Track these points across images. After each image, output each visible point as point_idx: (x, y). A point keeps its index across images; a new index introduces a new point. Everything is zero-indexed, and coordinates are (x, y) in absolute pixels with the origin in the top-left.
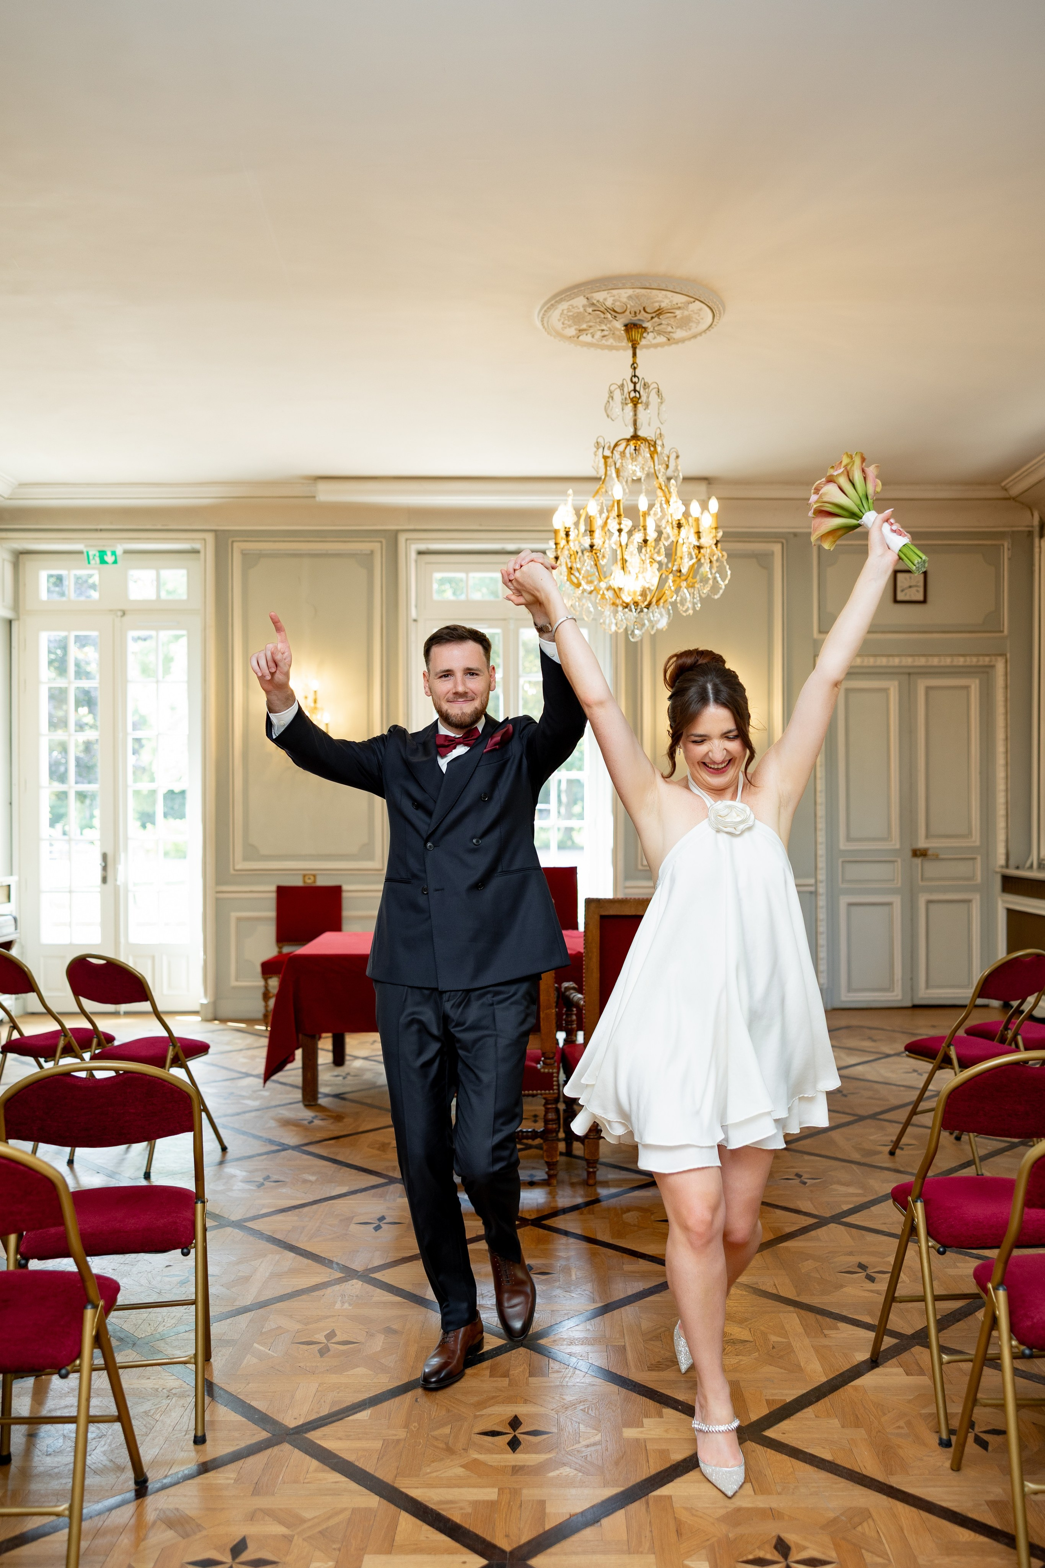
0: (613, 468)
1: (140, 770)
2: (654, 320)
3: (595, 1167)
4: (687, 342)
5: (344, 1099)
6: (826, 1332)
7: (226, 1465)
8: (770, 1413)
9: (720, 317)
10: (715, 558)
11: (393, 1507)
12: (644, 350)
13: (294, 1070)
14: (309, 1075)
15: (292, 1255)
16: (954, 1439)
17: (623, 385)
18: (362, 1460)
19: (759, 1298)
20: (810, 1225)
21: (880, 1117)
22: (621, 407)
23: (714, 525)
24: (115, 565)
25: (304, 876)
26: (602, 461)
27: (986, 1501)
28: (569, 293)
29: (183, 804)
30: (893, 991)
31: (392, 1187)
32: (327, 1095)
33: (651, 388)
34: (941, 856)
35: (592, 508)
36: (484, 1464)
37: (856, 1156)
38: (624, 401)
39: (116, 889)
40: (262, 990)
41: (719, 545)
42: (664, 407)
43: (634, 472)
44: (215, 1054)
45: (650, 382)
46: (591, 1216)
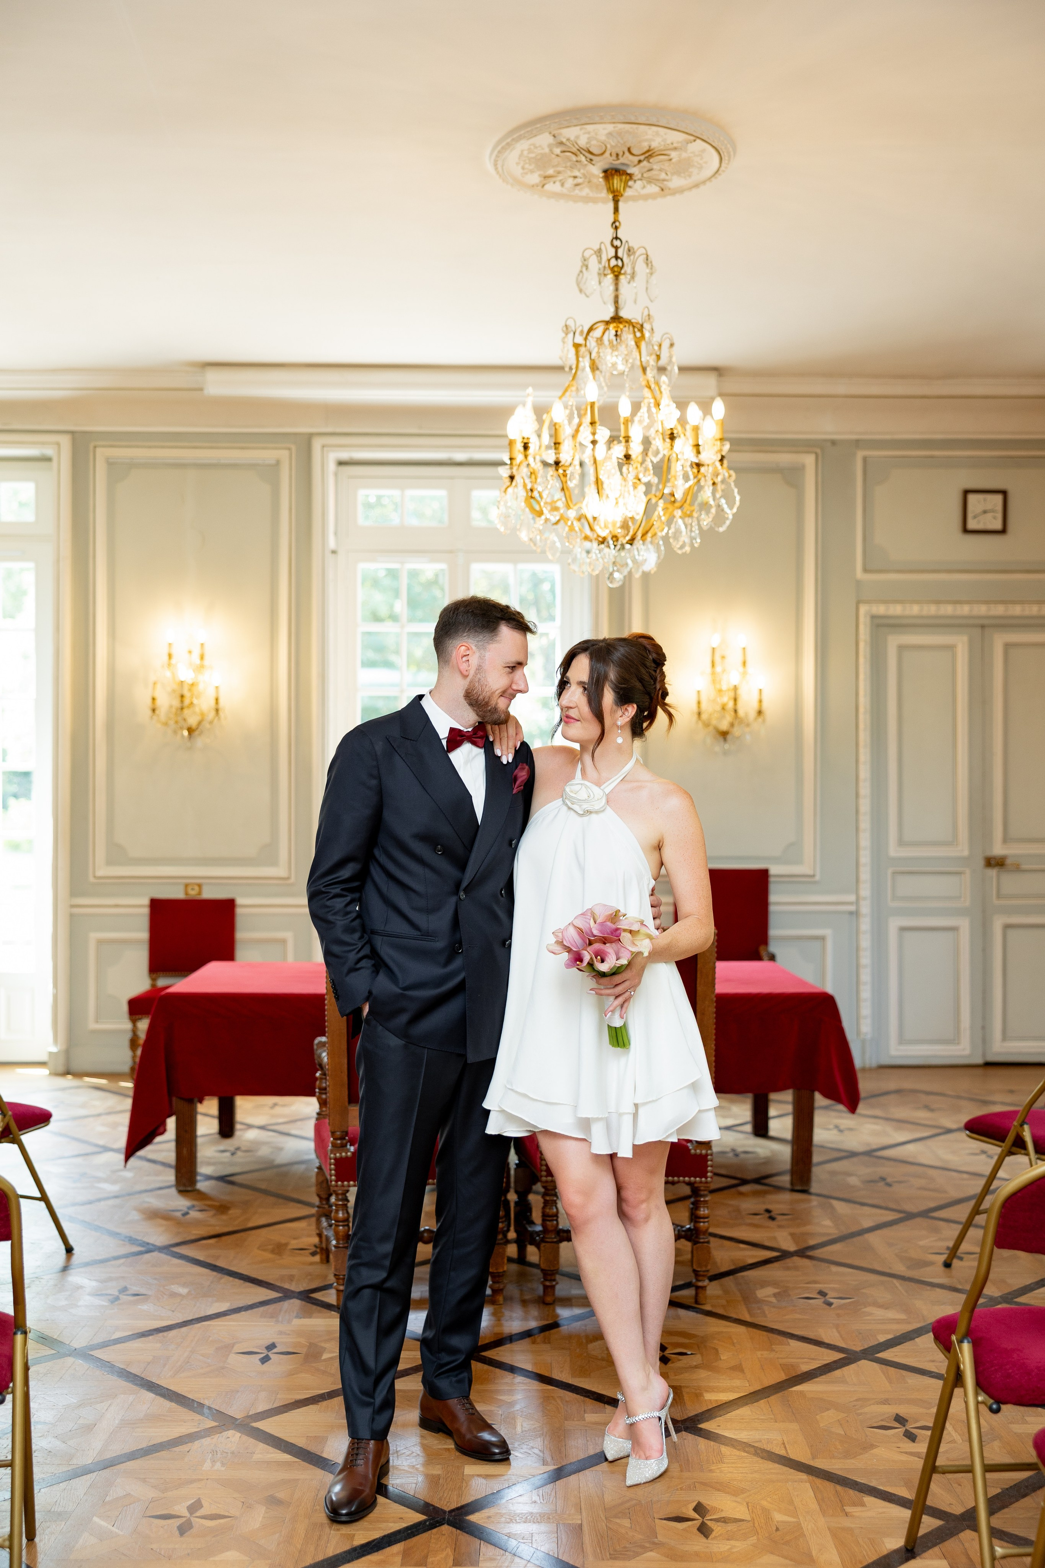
0: (587, 359)
2: (642, 164)
3: (554, 1280)
4: (686, 193)
5: (232, 1183)
6: (848, 1509)
9: (729, 160)
10: (720, 478)
12: (630, 203)
13: (165, 1146)
14: (185, 1151)
15: (150, 1396)
17: (600, 250)
19: (761, 1461)
20: (835, 1362)
21: (936, 1214)
22: (596, 278)
23: (719, 436)
25: (186, 886)
26: (572, 350)
28: (529, 129)
29: (28, 789)
30: (958, 1043)
31: (286, 1304)
32: (209, 1178)
33: (637, 254)
34: (1024, 867)
35: (558, 413)
37: (900, 1268)
38: (601, 271)
40: (129, 1035)
41: (725, 462)
42: (654, 279)
43: (614, 365)
44: (60, 1122)
45: (636, 248)
46: (547, 1347)
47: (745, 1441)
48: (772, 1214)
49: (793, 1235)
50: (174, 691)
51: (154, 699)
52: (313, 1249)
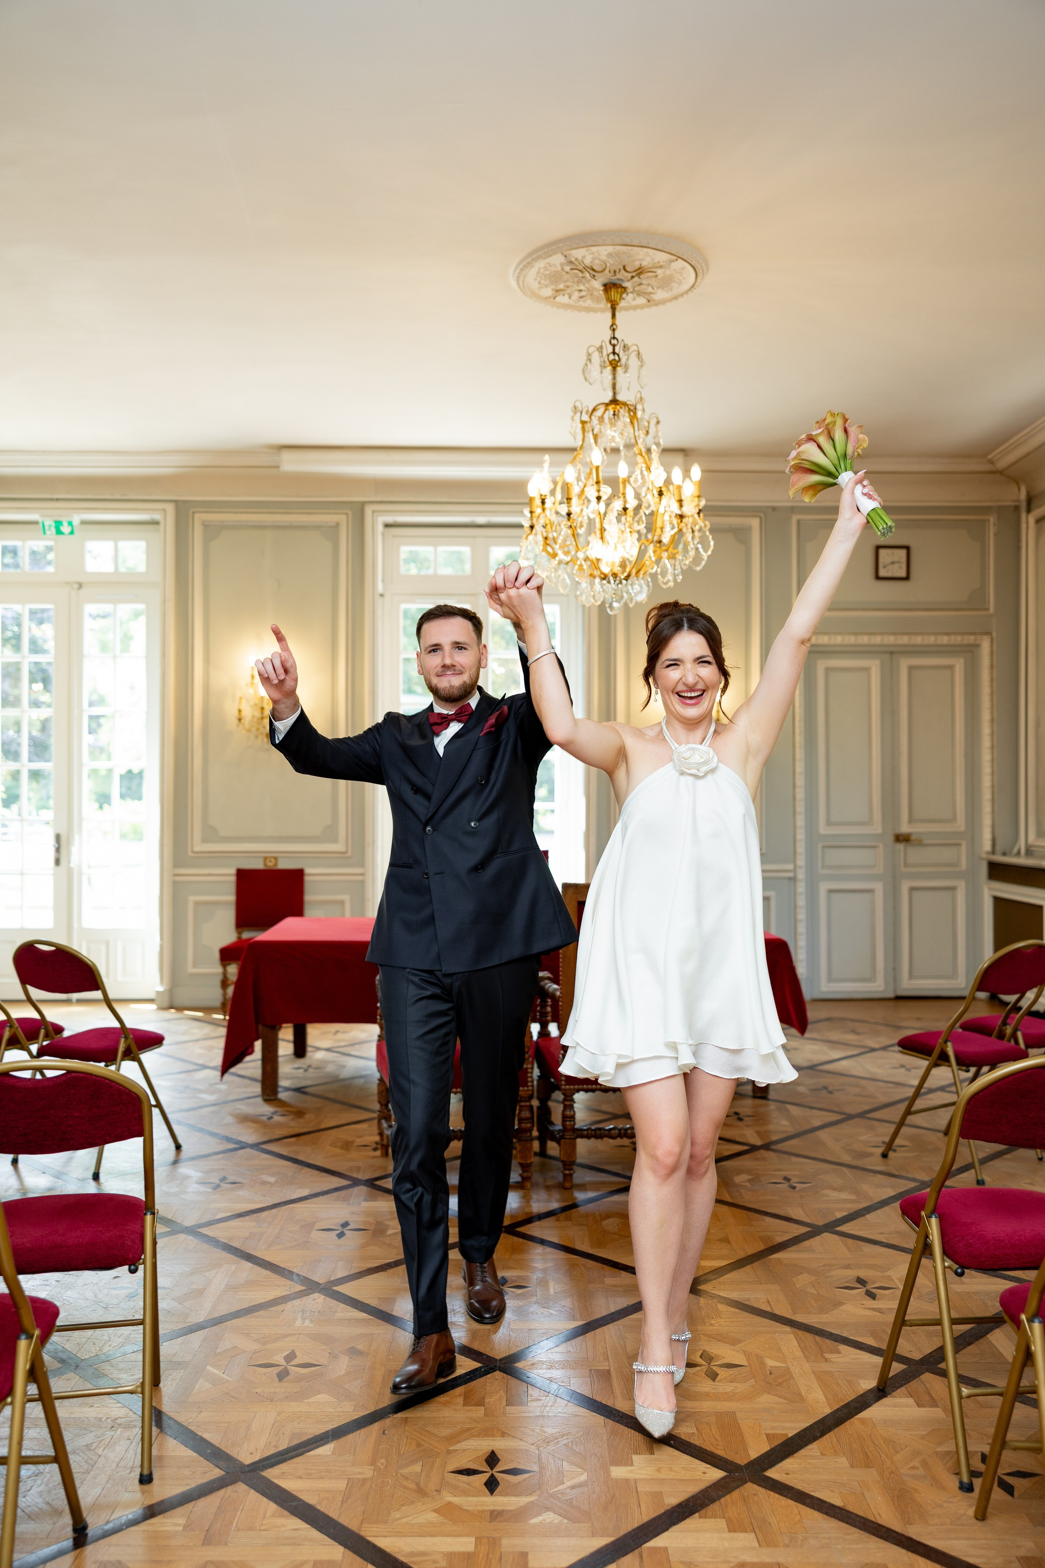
0: (591, 434)
1: (98, 751)
2: (634, 280)
3: (572, 1169)
4: (668, 304)
5: (305, 1093)
6: (827, 1356)
7: (175, 1508)
8: (771, 1449)
9: (703, 277)
10: (697, 527)
11: (359, 1559)
12: (623, 312)
13: (252, 1064)
14: (268, 1068)
15: (249, 1265)
16: (977, 1483)
17: (601, 347)
18: (324, 1503)
20: (803, 1234)
21: (871, 1115)
22: (599, 369)
23: (696, 494)
24: (71, 536)
25: (265, 859)
26: (580, 425)
27: (1016, 1557)
28: (546, 250)
29: (140, 785)
30: (875, 981)
31: (356, 1190)
32: (287, 1089)
33: (630, 351)
34: (925, 842)
35: (569, 475)
36: (459, 1508)
37: (847, 1158)
38: (602, 364)
39: (70, 871)
40: (220, 977)
41: (701, 514)
42: (644, 371)
43: (613, 439)
44: (171, 1044)
45: (630, 345)
46: (569, 1223)
47: (736, 1299)
48: (740, 1116)
49: (758, 1132)
50: (256, 705)
51: (240, 711)
52: (374, 1146)
